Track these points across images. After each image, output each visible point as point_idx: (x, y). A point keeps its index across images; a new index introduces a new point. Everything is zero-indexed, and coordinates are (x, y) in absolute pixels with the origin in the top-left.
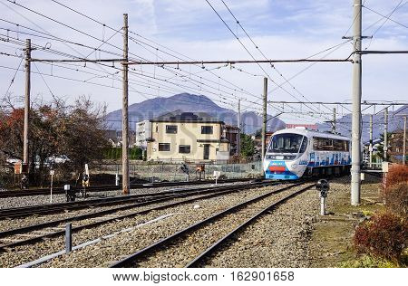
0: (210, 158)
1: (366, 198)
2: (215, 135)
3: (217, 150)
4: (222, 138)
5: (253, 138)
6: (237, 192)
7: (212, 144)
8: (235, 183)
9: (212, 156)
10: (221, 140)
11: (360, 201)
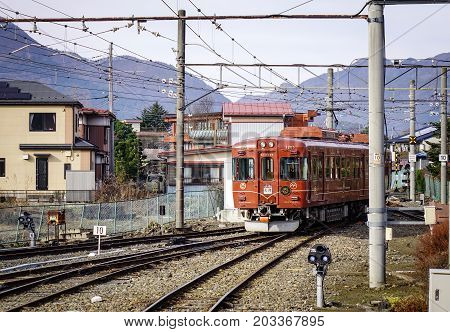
0: (51, 186)
1: (398, 274)
2: (62, 133)
3: (67, 167)
4: (77, 140)
5: (136, 128)
6: (149, 267)
7: (53, 153)
8: (134, 249)
9: (57, 181)
10: (76, 146)
11: (385, 278)
